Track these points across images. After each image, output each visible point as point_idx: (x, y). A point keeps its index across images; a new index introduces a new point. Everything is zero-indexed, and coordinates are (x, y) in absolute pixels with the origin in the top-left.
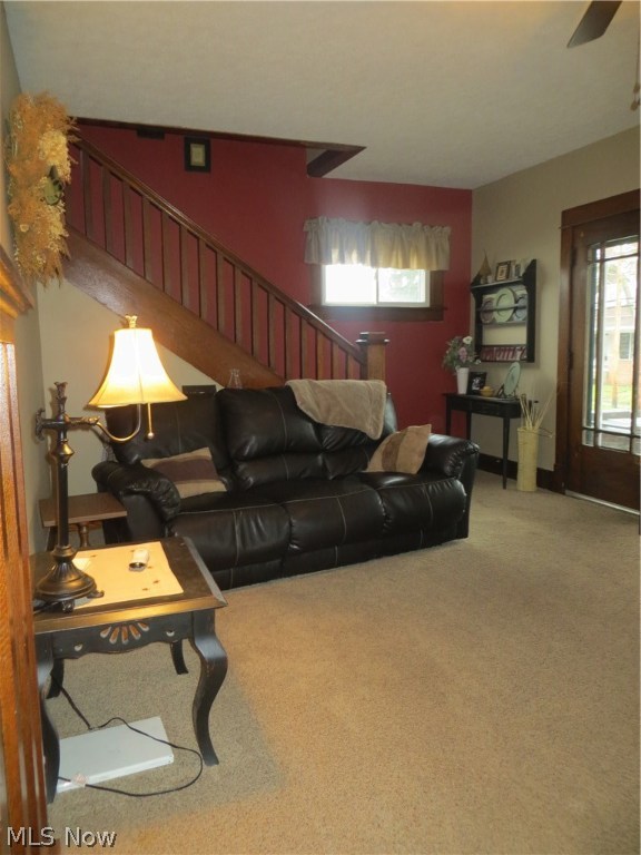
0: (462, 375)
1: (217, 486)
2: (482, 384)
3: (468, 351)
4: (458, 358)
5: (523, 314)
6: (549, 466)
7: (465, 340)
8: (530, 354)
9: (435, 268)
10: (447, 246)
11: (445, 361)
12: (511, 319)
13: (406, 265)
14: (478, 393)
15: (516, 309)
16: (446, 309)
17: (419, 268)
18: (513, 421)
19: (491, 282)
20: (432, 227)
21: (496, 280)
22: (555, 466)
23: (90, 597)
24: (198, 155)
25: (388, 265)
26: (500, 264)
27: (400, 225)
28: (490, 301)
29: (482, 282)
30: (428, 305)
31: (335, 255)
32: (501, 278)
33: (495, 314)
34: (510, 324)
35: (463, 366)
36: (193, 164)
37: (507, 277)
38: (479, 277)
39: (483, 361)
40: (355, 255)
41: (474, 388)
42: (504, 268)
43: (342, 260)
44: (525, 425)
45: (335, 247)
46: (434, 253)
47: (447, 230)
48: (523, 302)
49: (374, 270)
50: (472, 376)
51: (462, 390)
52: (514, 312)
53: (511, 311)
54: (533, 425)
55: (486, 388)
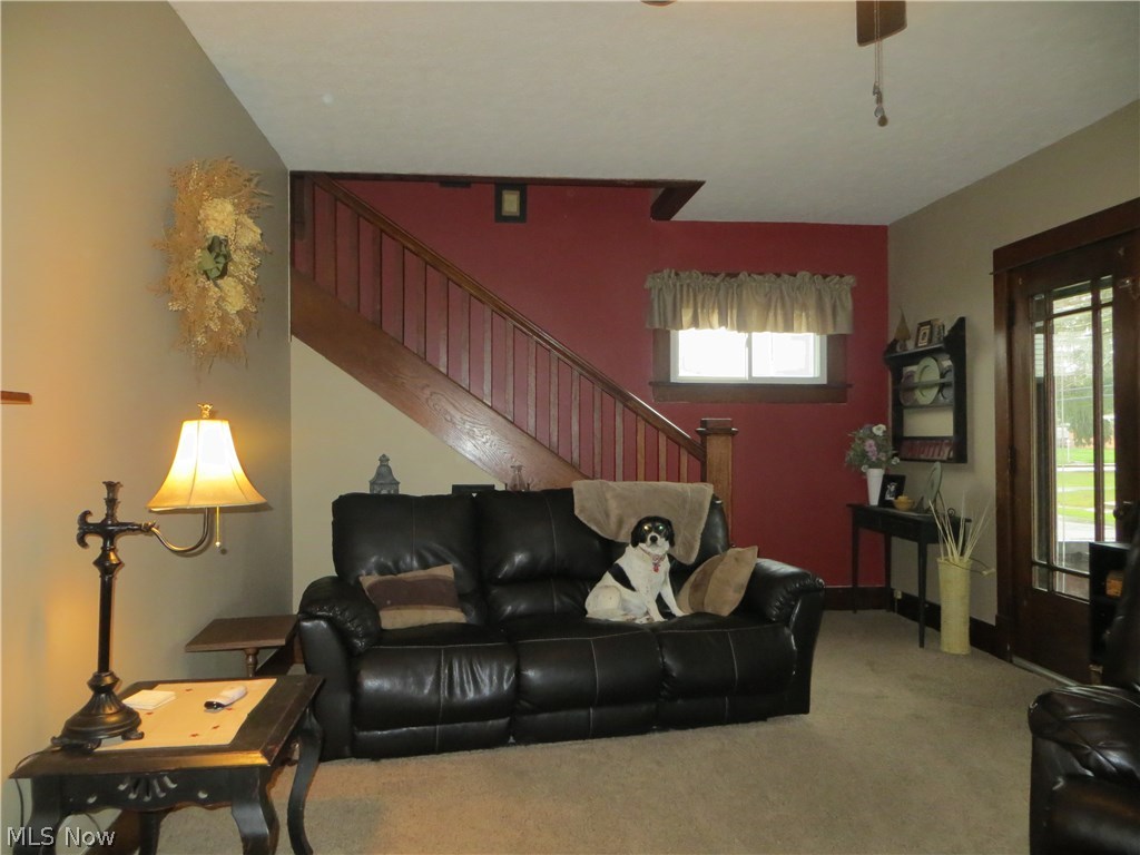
0: (875, 478)
1: (454, 616)
2: (898, 492)
3: (877, 445)
4: (864, 455)
5: (949, 394)
6: (990, 617)
7: (874, 429)
8: (959, 449)
9: (831, 331)
10: (849, 303)
11: (847, 459)
12: (936, 398)
13: (788, 327)
14: (890, 505)
15: (942, 387)
16: (850, 386)
17: (808, 331)
18: (931, 548)
19: (911, 347)
20: (825, 277)
21: (916, 344)
22: (997, 618)
23: (126, 737)
24: (511, 203)
25: (763, 329)
26: (922, 325)
27: (778, 275)
28: (911, 375)
29: (898, 349)
30: (824, 381)
31: (687, 316)
32: (923, 343)
33: (918, 394)
34: (934, 406)
35: (873, 465)
36: (504, 214)
37: (930, 341)
38: (895, 341)
39: (901, 459)
40: (715, 318)
41: (888, 498)
42: (926, 329)
43: (695, 323)
44: (946, 554)
45: (688, 307)
46: (829, 311)
47: (850, 280)
48: (950, 378)
49: (743, 336)
50: (887, 480)
51: (874, 500)
52: (940, 391)
53: (936, 390)
54: (962, 554)
55: (902, 498)
